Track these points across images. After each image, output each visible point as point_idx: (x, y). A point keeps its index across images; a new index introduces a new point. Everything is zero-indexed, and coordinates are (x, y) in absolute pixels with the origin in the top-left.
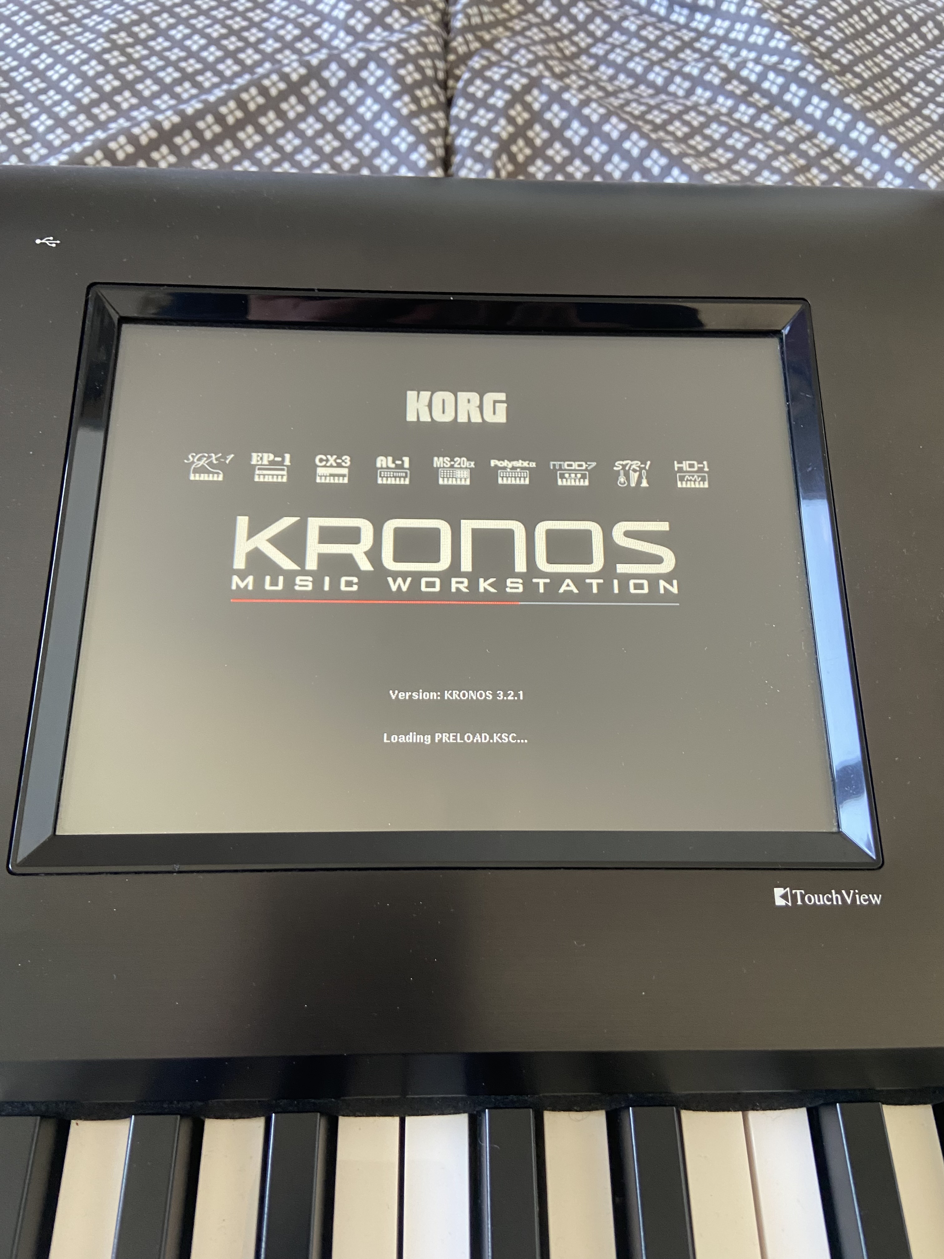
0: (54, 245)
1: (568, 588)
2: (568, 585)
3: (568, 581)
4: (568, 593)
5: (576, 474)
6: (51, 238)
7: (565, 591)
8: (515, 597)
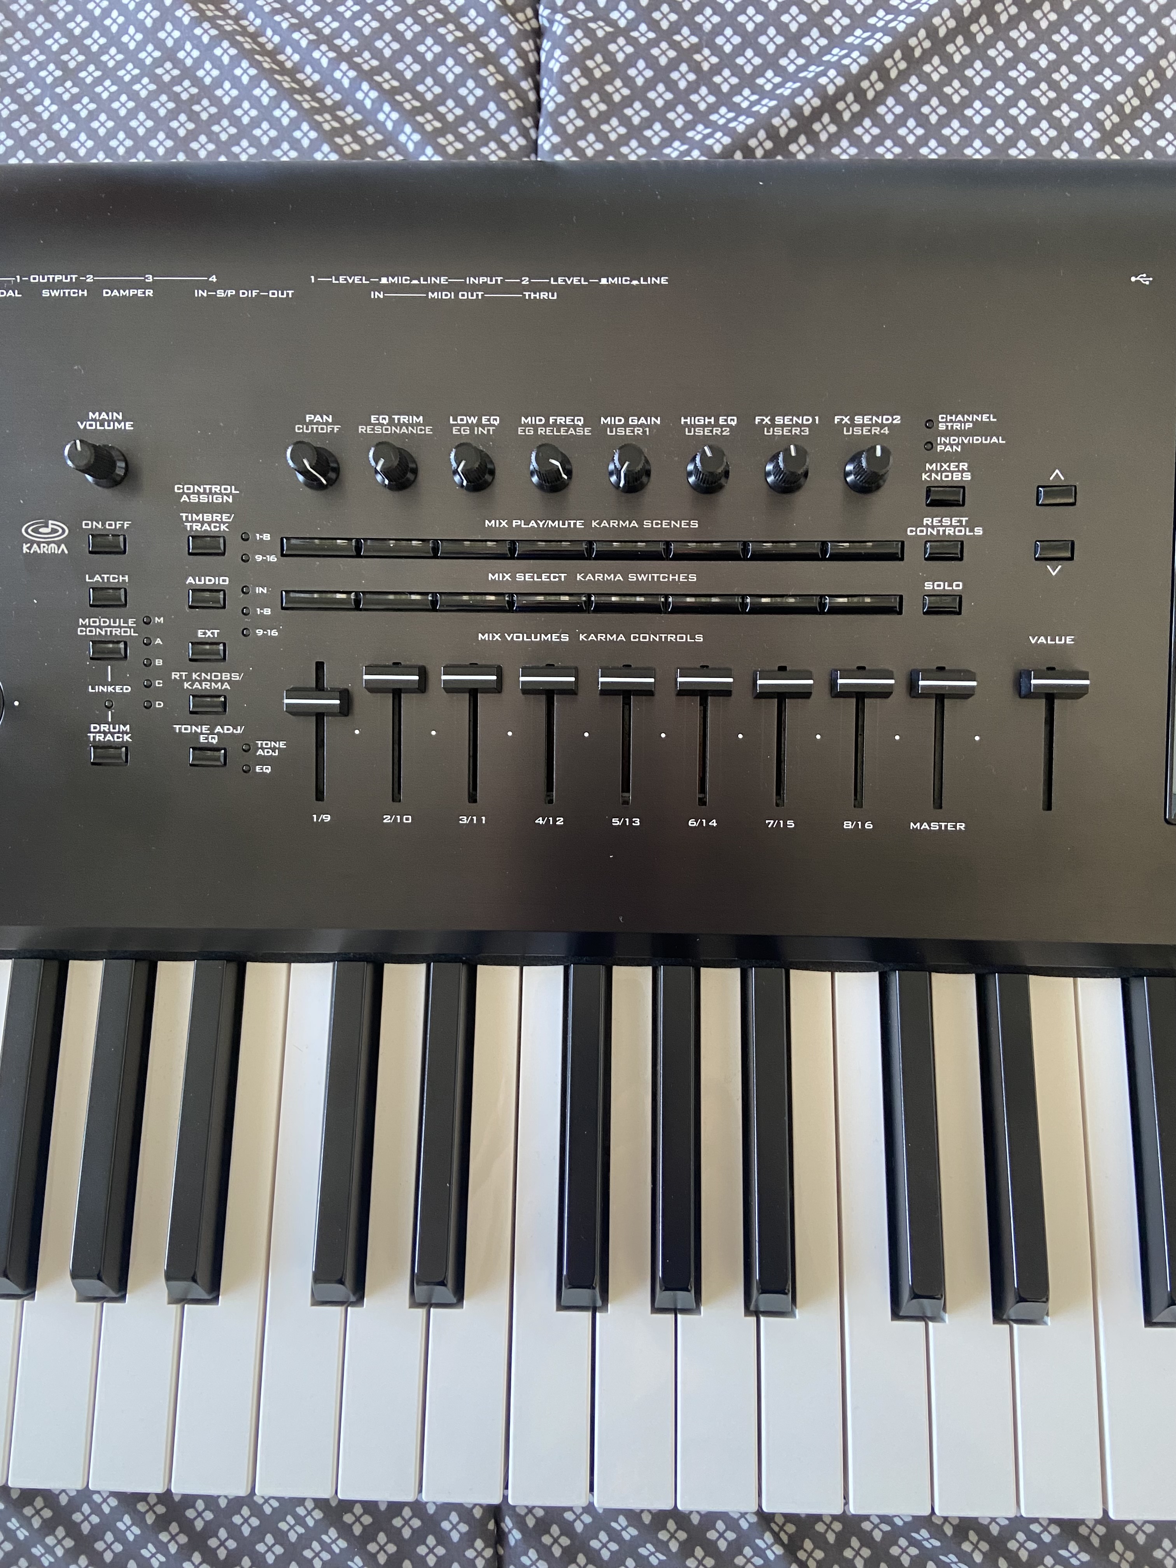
0: (1147, 283)
6: (1144, 275)
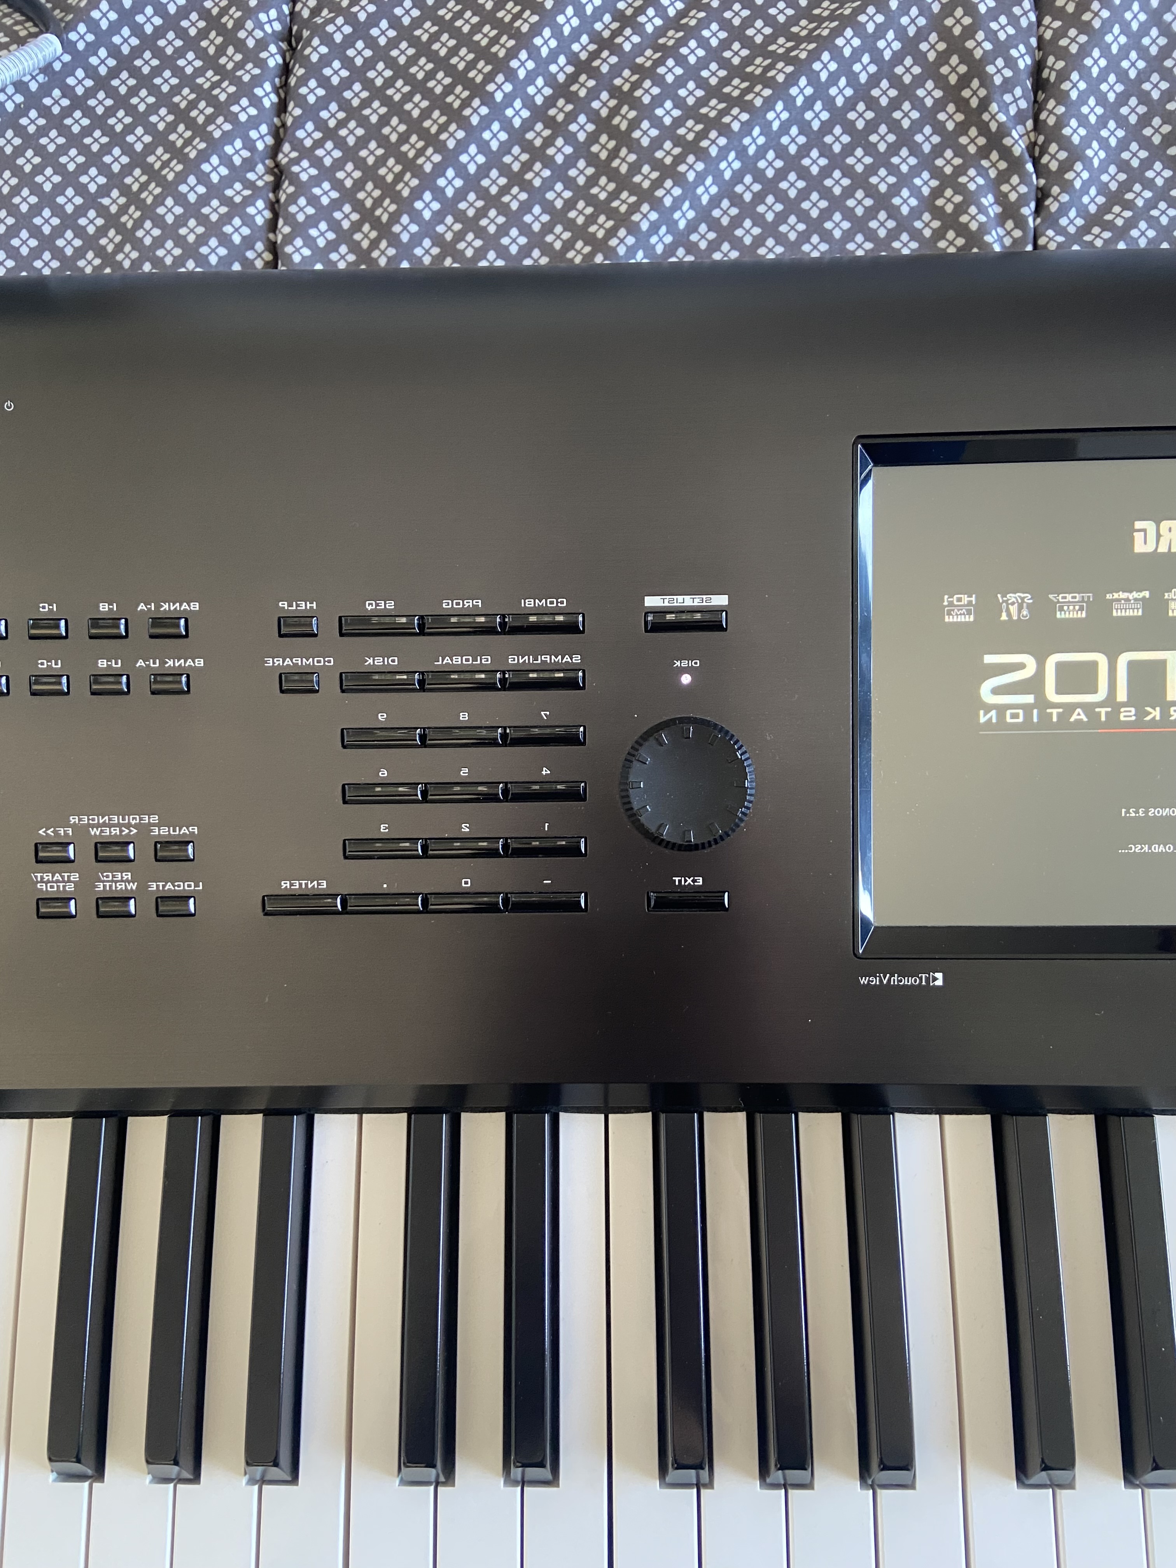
1: (1079, 717)
2: (1079, 714)
3: (1079, 710)
4: (1079, 722)
5: (1074, 606)
7: (1076, 720)
8: (1128, 724)
